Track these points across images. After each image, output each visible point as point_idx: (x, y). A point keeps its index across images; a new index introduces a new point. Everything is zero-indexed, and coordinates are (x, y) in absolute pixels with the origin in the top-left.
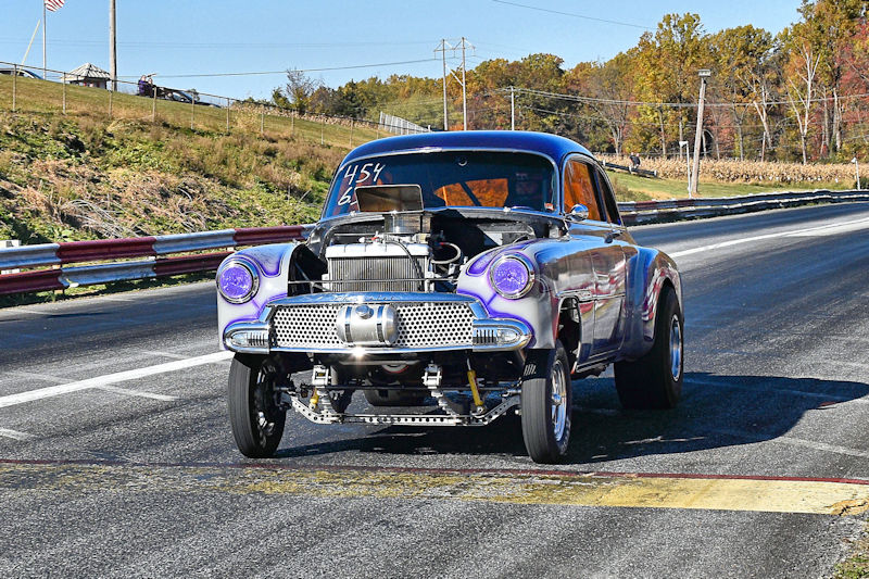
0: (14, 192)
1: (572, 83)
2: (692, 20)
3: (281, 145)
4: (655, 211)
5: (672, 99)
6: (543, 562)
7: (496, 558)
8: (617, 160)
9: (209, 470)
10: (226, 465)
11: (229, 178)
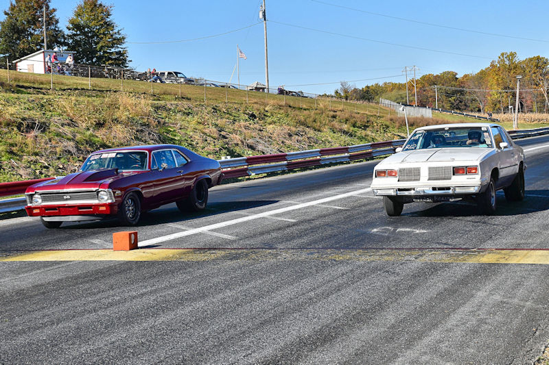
0: (227, 136)
1: (462, 83)
2: (513, 55)
3: (338, 113)
5: (505, 88)
6: (456, 287)
7: (436, 286)
8: (482, 115)
9: (312, 251)
10: (319, 248)
11: (317, 128)
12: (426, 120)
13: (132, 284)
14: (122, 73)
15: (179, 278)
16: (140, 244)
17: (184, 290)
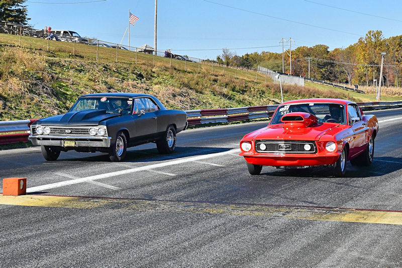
1: (332, 56)
2: (379, 33)
3: (219, 78)
4: (364, 106)
5: (371, 63)
6: (318, 243)
8: (349, 86)
9: (189, 204)
10: (195, 202)
11: (199, 90)
12: (299, 88)
13: (18, 227)
14: (21, 29)
15: (63, 223)
16: (28, 190)
17: (67, 235)
